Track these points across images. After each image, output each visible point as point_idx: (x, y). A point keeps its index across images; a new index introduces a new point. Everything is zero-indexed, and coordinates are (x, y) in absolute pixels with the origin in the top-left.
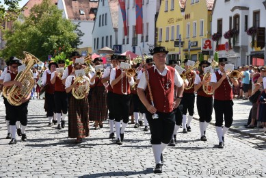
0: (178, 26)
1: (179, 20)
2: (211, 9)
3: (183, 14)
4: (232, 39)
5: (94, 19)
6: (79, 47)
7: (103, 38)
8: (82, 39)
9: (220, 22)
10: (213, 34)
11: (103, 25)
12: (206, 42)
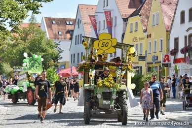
0: (141, 44)
1: (142, 39)
2: (169, 29)
3: (146, 34)
4: (187, 54)
5: (71, 39)
6: (60, 61)
7: (78, 54)
8: (61, 55)
9: (176, 40)
10: (171, 50)
11: (78, 44)
12: (166, 56)
